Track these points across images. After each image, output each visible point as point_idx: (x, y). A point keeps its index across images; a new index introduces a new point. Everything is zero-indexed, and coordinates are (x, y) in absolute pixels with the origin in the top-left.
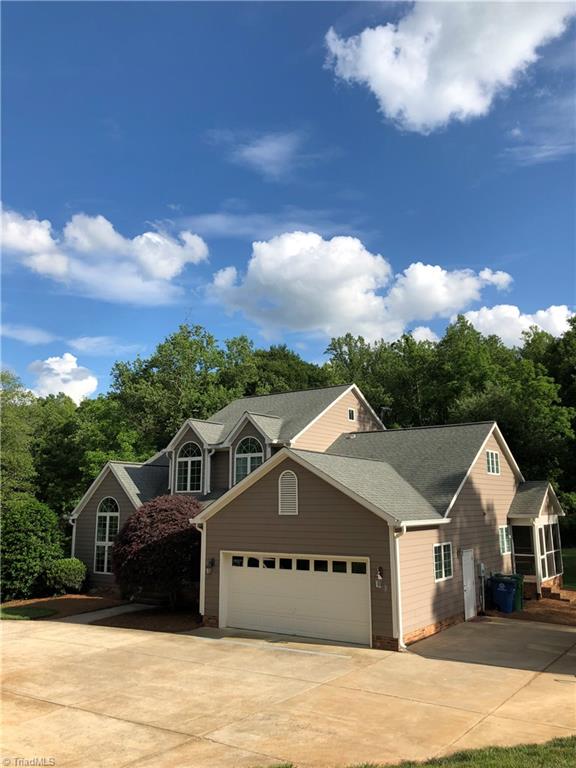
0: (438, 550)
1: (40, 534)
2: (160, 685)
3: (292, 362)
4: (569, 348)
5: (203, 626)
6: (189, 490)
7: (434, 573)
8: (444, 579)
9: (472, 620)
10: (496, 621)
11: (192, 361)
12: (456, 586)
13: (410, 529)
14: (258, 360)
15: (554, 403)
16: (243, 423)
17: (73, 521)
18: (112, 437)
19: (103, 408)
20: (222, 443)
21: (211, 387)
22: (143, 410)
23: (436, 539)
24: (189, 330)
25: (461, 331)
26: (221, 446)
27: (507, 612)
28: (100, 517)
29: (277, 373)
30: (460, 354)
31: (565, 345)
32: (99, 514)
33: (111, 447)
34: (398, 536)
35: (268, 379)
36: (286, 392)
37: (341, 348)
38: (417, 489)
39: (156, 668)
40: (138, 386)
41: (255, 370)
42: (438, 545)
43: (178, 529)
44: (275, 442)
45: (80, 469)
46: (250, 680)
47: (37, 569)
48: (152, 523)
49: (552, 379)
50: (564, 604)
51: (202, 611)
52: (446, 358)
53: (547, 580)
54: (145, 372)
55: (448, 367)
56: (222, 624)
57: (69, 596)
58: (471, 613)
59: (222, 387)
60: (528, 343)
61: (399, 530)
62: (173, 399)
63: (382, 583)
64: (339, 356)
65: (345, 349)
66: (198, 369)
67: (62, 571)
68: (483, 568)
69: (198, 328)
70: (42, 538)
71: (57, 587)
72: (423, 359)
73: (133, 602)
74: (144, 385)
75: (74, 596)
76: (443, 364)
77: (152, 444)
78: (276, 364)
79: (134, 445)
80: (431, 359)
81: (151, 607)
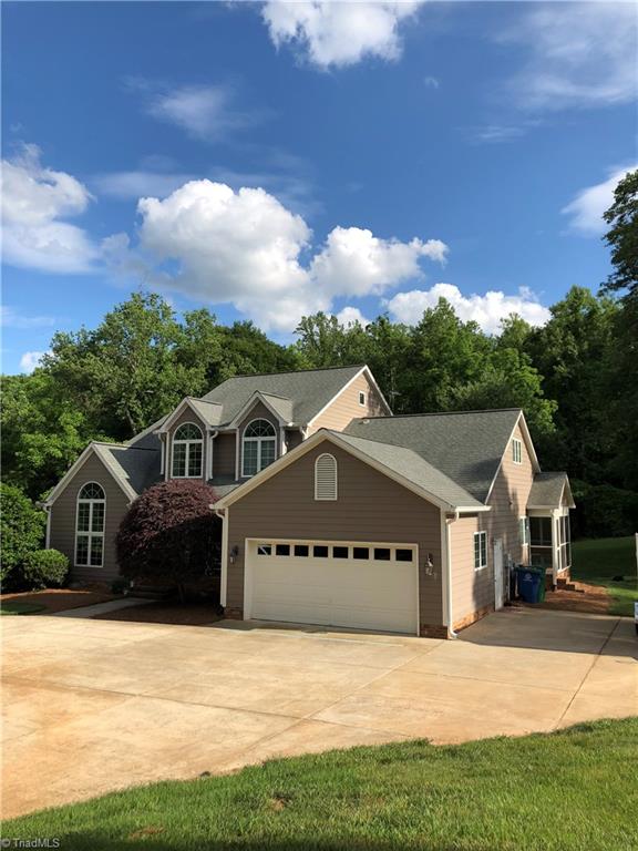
0: (477, 537)
1: (12, 522)
2: (224, 674)
3: (258, 341)
4: (552, 338)
5: (224, 618)
6: (187, 476)
7: (473, 563)
8: (481, 568)
9: (500, 611)
10: (522, 611)
11: (148, 334)
12: (489, 576)
13: (463, 515)
14: (221, 337)
15: (536, 395)
16: (253, 403)
17: (48, 508)
18: (53, 418)
19: (43, 384)
20: (227, 425)
21: (169, 366)
22: (88, 388)
23: (475, 528)
24: (143, 298)
25: (439, 315)
26: (227, 428)
27: (531, 602)
28: (81, 505)
29: (243, 353)
30: (442, 340)
31: (549, 335)
32: (79, 501)
33: (52, 430)
34: (449, 522)
35: (233, 359)
36: (254, 374)
37: (312, 328)
38: (449, 476)
39: (204, 658)
40: (85, 361)
41: (218, 349)
42: (476, 533)
43: (194, 515)
44: (291, 424)
45: (17, 454)
46: (316, 667)
47: (11, 560)
48: (165, 509)
49: (535, 370)
50: (579, 595)
51: (223, 602)
52: (425, 344)
53: (561, 572)
54: (91, 347)
55: (426, 353)
56: (247, 616)
57: (49, 591)
58: (499, 603)
59: (181, 365)
60: (506, 332)
61: (451, 516)
62: (125, 377)
63: (433, 570)
64: (309, 337)
65: (316, 329)
66: (153, 343)
67: (42, 563)
68: (510, 559)
69: (154, 297)
70: (15, 527)
71: (36, 580)
72: (400, 344)
73: (128, 596)
74: (91, 359)
75: (55, 591)
76: (422, 350)
77: (99, 428)
78: (241, 342)
79: (77, 428)
80: (409, 344)
81: (152, 601)
